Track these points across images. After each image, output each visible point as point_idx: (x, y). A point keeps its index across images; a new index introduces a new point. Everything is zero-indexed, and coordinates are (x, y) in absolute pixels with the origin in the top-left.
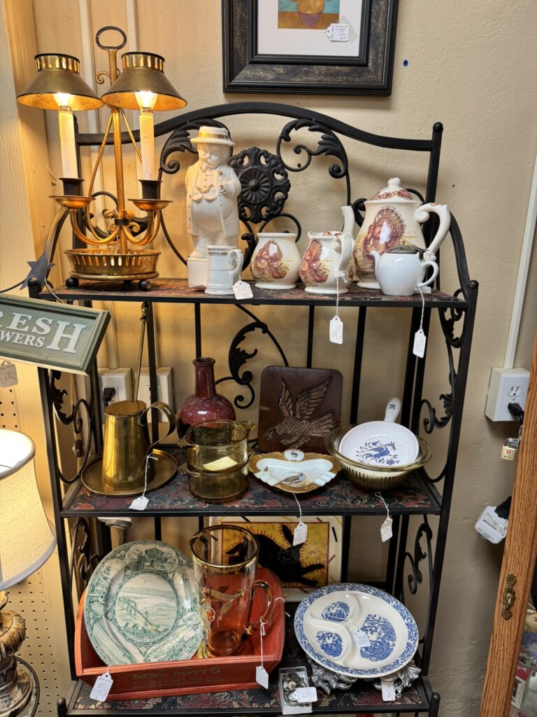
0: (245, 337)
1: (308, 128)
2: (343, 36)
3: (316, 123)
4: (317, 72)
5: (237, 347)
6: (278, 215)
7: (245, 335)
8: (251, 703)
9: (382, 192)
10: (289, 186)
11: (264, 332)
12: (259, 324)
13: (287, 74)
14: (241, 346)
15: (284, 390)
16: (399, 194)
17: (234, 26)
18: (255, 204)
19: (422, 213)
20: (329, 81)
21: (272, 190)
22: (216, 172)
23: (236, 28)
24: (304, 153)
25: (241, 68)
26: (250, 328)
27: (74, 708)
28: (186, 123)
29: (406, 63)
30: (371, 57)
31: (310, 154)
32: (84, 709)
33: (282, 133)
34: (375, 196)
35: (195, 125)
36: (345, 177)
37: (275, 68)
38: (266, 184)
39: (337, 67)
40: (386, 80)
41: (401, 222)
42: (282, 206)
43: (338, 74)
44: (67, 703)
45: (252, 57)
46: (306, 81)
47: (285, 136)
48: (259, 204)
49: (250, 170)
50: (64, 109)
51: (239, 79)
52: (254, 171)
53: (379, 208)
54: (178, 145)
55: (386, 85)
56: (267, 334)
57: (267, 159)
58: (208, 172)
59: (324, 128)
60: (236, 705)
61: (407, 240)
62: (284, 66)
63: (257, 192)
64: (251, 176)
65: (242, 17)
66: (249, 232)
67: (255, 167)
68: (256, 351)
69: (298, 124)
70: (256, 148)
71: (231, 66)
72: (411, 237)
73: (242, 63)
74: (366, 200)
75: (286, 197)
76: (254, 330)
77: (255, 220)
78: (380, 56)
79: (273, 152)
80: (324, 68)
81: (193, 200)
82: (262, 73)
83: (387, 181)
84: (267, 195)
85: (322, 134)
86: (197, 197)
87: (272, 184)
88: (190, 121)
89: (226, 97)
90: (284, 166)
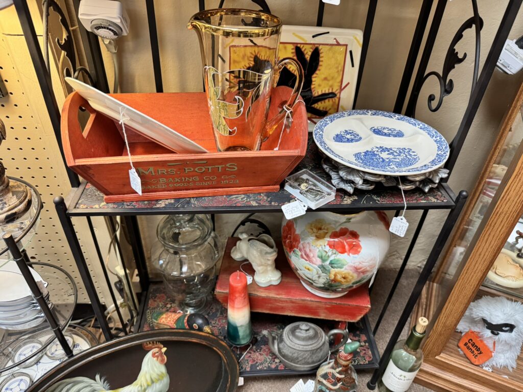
8: (270, 202)
27: (75, 208)
32: (87, 208)
44: (66, 203)
60: (254, 204)
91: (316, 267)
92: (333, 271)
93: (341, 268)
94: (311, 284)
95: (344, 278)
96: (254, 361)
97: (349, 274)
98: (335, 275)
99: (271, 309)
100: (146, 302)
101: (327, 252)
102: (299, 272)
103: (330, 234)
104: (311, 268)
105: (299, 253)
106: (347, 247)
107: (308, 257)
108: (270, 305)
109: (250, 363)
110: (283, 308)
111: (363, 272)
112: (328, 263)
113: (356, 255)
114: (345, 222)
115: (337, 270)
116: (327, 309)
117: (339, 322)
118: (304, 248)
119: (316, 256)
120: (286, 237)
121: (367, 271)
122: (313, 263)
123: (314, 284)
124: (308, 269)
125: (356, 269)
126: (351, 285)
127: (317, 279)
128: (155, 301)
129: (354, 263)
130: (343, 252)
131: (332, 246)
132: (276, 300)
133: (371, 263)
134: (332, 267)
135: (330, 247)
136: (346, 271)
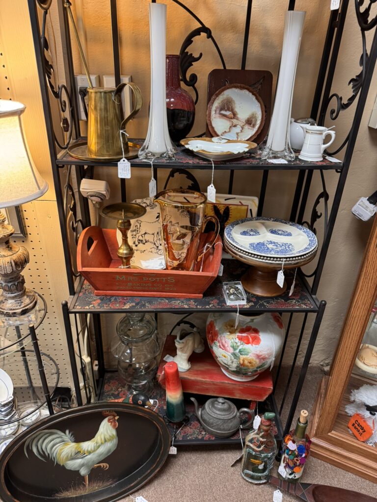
0: (192, 41)
5: (186, 51)
7: (192, 39)
8: (197, 306)
11: (208, 38)
12: (204, 29)
14: (189, 50)
26: (197, 32)
27: (74, 308)
32: (81, 309)
44: (69, 305)
56: (210, 39)
60: (186, 307)
68: (201, 55)
76: (200, 35)
91: (230, 354)
92: (242, 357)
93: (247, 355)
94: (227, 369)
95: (250, 363)
96: (185, 433)
97: (253, 359)
98: (243, 361)
99: (198, 390)
100: (102, 387)
101: (237, 343)
102: (219, 359)
103: (239, 330)
104: (226, 355)
105: (218, 344)
106: (251, 340)
107: (224, 347)
108: (198, 387)
109: (182, 434)
110: (207, 390)
111: (264, 359)
112: (237, 351)
113: (257, 346)
114: (250, 322)
115: (244, 356)
116: (240, 390)
117: (250, 401)
118: (221, 340)
119: (229, 346)
120: (209, 332)
121: (266, 358)
122: (227, 351)
123: (230, 369)
124: (225, 356)
125: (258, 356)
126: (255, 369)
127: (231, 364)
128: (109, 386)
129: (256, 352)
130: (248, 343)
131: (240, 339)
132: (202, 383)
133: (268, 351)
134: (241, 354)
135: (239, 339)
136: (250, 358)
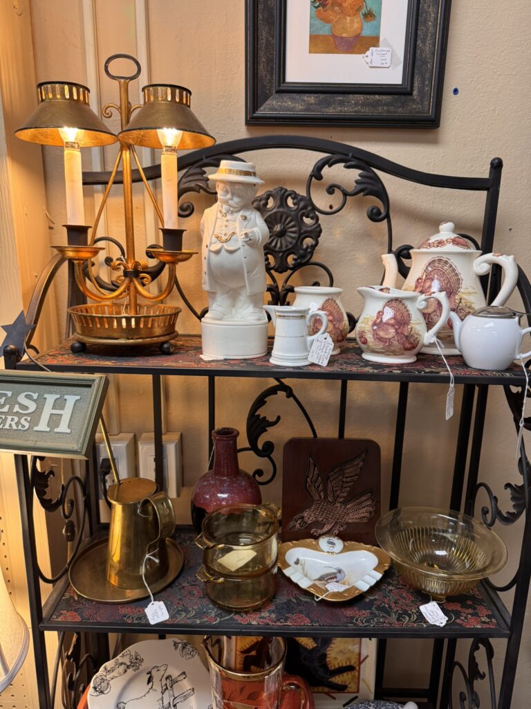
0: (266, 402)
1: (343, 164)
2: (384, 62)
3: (353, 159)
4: (353, 102)
5: (257, 414)
6: (307, 263)
7: (266, 400)
9: (433, 239)
10: (321, 231)
11: (288, 397)
12: (282, 387)
13: (319, 104)
14: (262, 412)
15: (312, 467)
16: (454, 242)
17: (259, 51)
18: (279, 252)
19: (482, 265)
20: (367, 112)
21: (300, 234)
22: (239, 216)
23: (261, 53)
24: (338, 193)
25: (266, 98)
26: (273, 391)
28: (202, 159)
29: (456, 91)
30: (416, 84)
31: (345, 194)
33: (313, 171)
34: (423, 244)
35: (211, 161)
36: (386, 220)
37: (306, 97)
38: (294, 229)
39: (377, 96)
40: (434, 110)
41: (457, 275)
42: (312, 253)
43: (378, 103)
45: (279, 85)
46: (341, 111)
47: (317, 174)
48: (284, 252)
49: (275, 213)
50: (71, 145)
51: (263, 111)
52: (279, 214)
53: (429, 259)
54: (193, 185)
55: (433, 116)
56: (291, 398)
57: (295, 201)
58: (229, 217)
59: (362, 164)
61: (464, 296)
62: (316, 95)
63: (283, 238)
64: (276, 219)
65: (268, 42)
66: (272, 283)
67: (281, 210)
68: (279, 418)
69: (332, 160)
70: (282, 189)
71: (255, 96)
72: (469, 293)
73: (268, 92)
74: (412, 248)
75: (317, 243)
76: (276, 394)
77: (280, 270)
78: (427, 83)
79: (302, 192)
80: (361, 97)
81: (210, 251)
82: (290, 103)
83: (439, 225)
84: (294, 241)
85: (360, 171)
86: (215, 247)
87: (300, 229)
88: (206, 158)
89: (248, 130)
90: (314, 208)
